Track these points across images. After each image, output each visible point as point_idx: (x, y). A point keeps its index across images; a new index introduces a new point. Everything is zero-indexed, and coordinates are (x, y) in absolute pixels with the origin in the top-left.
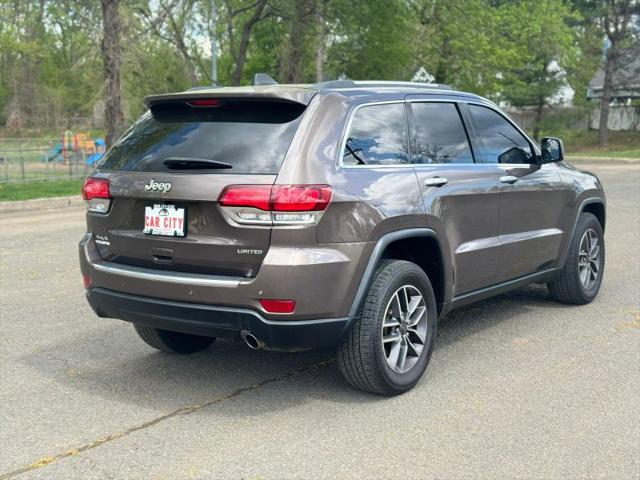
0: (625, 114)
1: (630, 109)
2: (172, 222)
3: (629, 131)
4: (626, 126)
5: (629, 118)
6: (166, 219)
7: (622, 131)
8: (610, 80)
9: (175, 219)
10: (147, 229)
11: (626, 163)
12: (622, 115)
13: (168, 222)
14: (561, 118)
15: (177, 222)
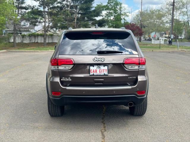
0: (19, 38)
1: (20, 37)
2: (103, 71)
3: (21, 43)
4: (20, 41)
5: (20, 39)
6: (100, 70)
7: (19, 43)
8: (15, 28)
9: (104, 70)
10: (91, 74)
11: (38, 52)
12: (18, 38)
13: (101, 71)
14: (3, 39)
15: (105, 71)
